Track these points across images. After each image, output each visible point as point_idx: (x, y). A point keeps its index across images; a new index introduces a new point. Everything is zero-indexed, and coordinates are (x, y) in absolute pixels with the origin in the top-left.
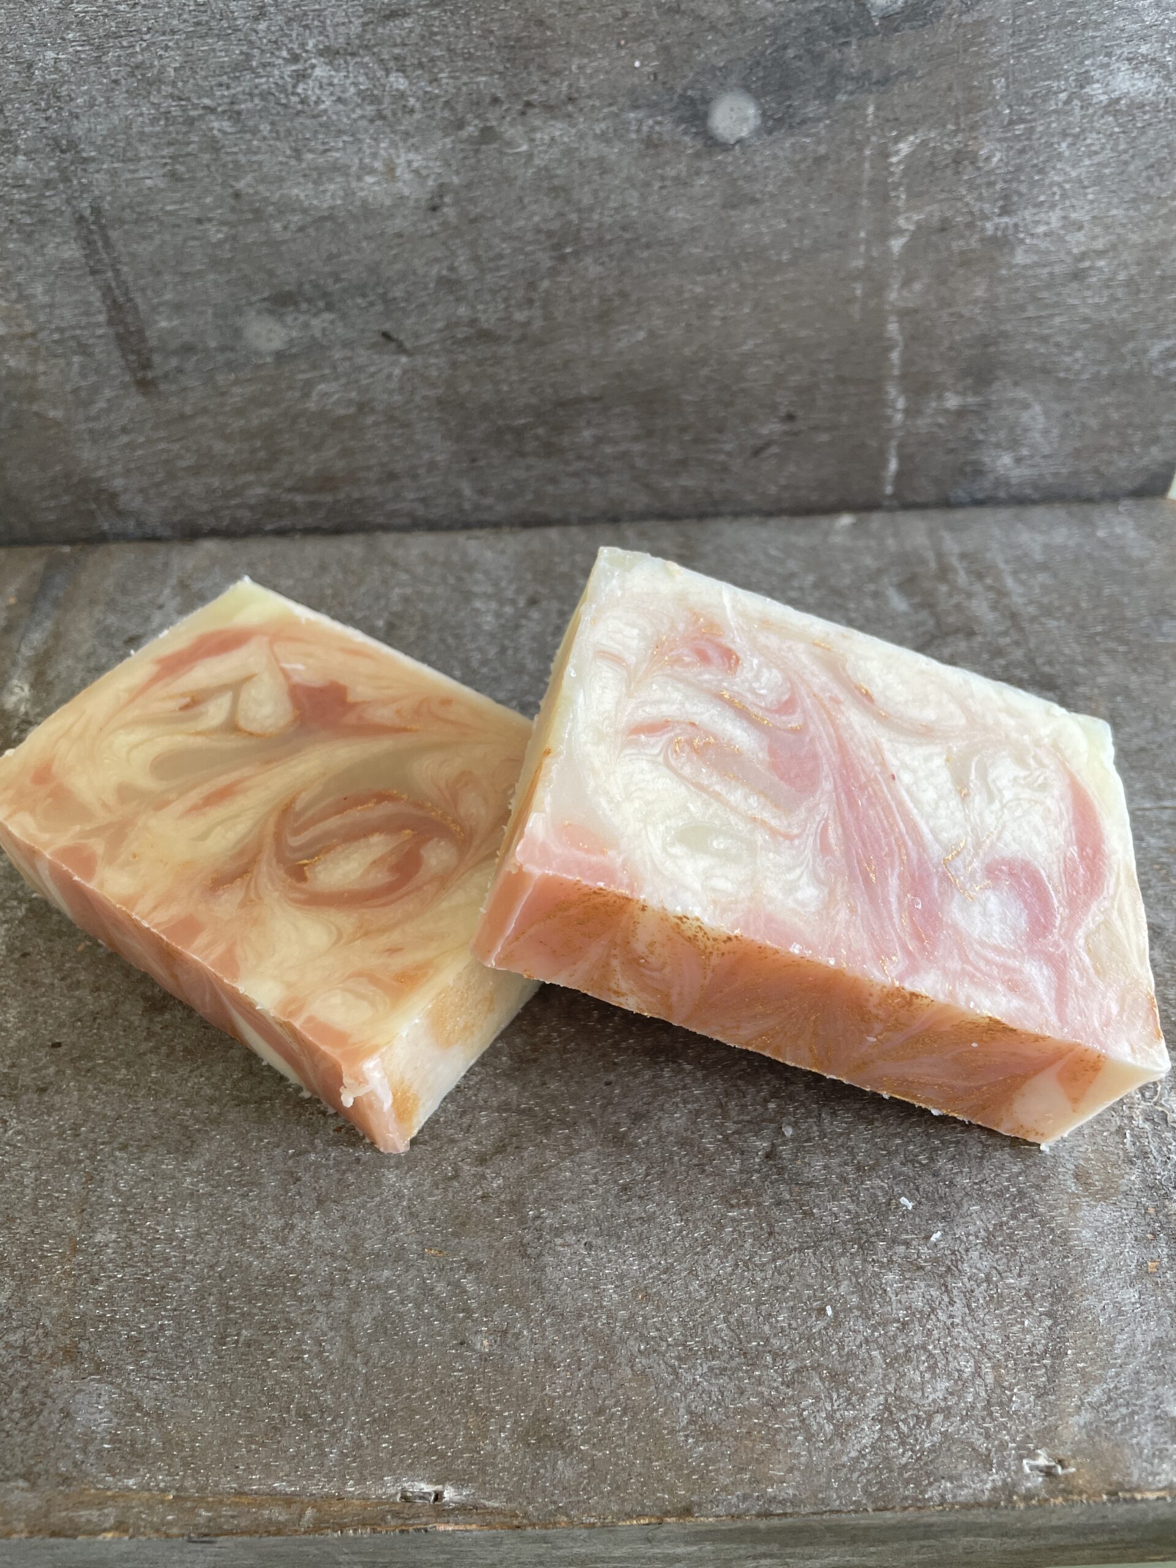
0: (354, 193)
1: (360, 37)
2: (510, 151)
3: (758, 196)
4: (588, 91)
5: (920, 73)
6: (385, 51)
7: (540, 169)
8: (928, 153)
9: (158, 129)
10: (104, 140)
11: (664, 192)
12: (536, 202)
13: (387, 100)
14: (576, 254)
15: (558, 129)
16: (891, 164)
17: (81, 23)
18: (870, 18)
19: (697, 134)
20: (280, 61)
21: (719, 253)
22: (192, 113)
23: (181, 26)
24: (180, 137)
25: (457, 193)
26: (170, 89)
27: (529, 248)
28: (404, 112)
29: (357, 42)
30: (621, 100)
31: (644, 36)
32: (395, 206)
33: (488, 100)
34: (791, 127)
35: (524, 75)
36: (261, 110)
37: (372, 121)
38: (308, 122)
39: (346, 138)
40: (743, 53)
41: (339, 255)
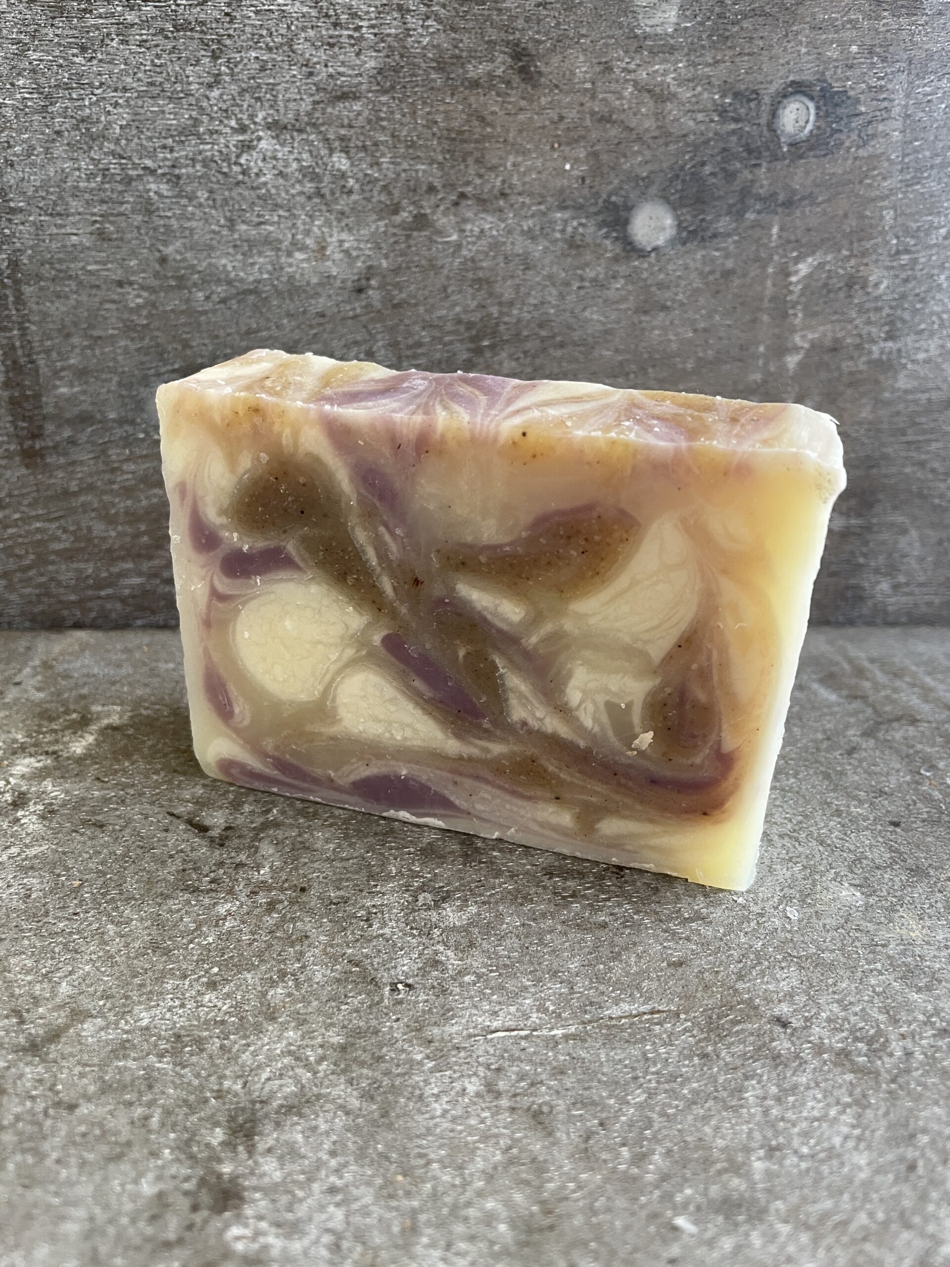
0: (282, 268)
1: (308, 114)
2: (439, 240)
3: (669, 303)
4: (520, 188)
5: (820, 199)
6: (331, 130)
7: (466, 260)
8: (824, 276)
9: (93, 185)
10: (36, 191)
11: (582, 292)
12: (460, 292)
13: (327, 179)
14: (492, 347)
15: (488, 222)
16: (791, 283)
17: (34, 71)
18: (779, 144)
19: (617, 239)
20: (228, 130)
21: (627, 357)
22: (130, 172)
23: (135, 85)
24: (115, 196)
25: (384, 277)
26: (112, 146)
27: (447, 339)
28: (342, 192)
29: (306, 119)
30: (549, 199)
31: (576, 141)
32: (321, 284)
33: (424, 188)
34: (703, 239)
35: (462, 167)
36: (200, 177)
37: (309, 198)
38: (246, 193)
39: (281, 213)
40: (664, 165)
41: (258, 330)
